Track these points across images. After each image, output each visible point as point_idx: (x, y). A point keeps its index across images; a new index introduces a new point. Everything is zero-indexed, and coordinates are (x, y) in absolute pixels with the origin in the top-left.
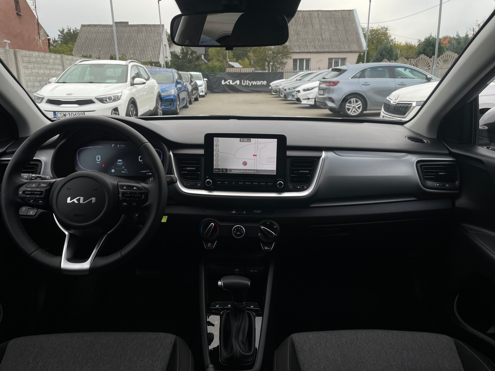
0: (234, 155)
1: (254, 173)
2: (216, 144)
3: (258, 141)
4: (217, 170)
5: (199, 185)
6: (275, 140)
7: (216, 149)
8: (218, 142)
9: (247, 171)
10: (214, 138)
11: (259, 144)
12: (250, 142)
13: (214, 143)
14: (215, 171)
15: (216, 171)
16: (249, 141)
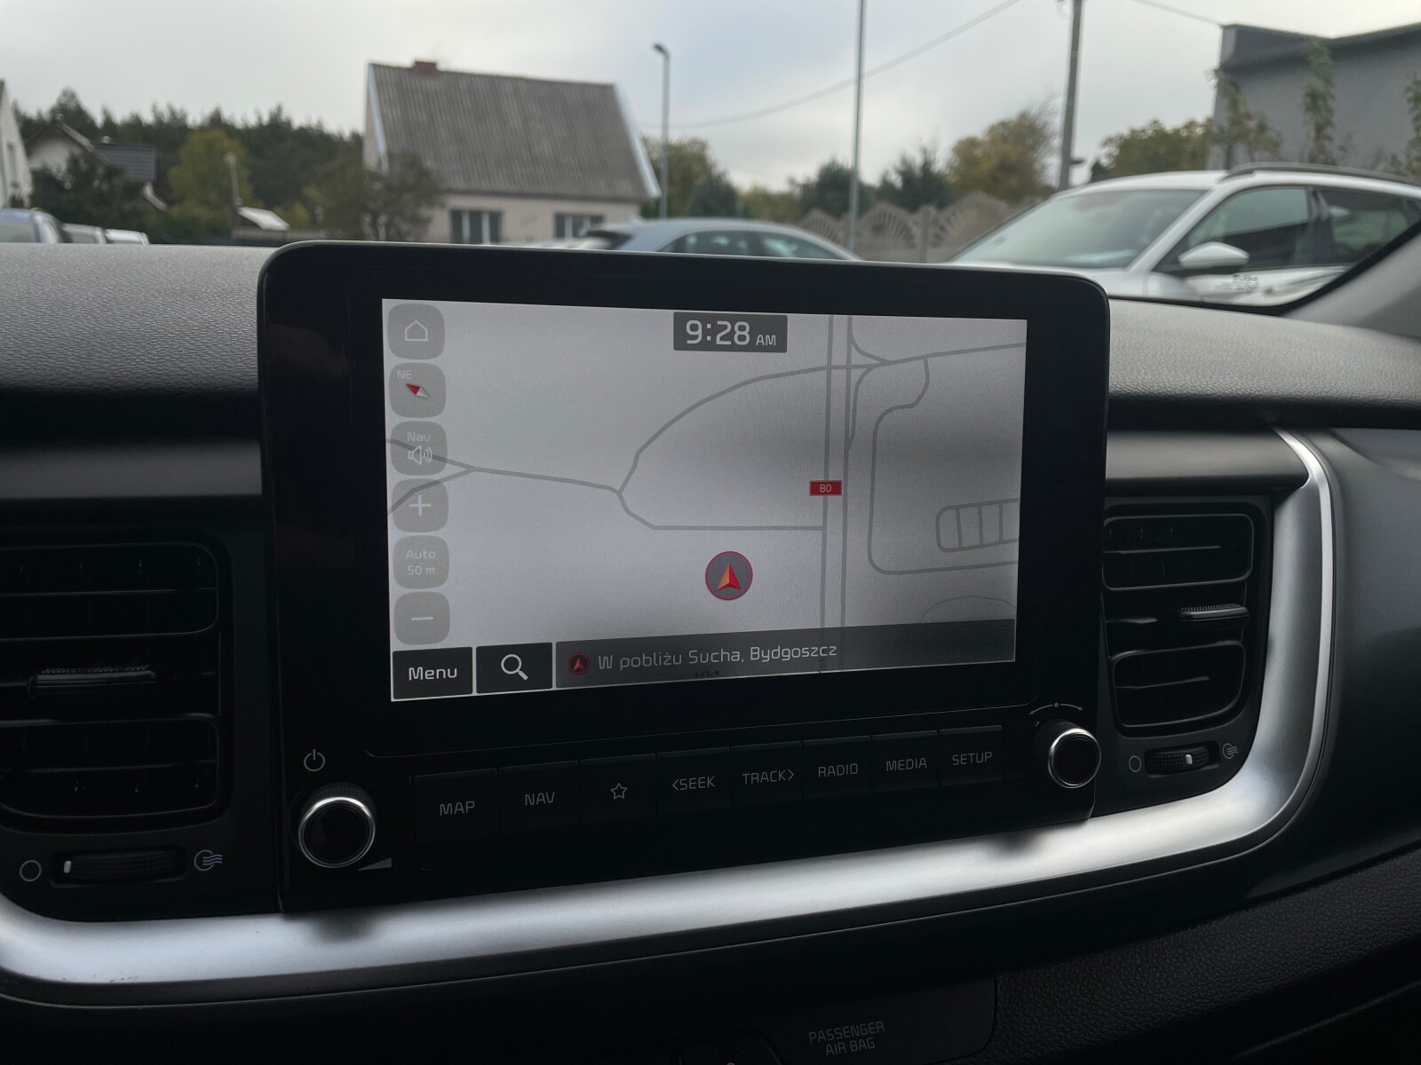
0: (619, 493)
1: (822, 661)
2: (406, 376)
3: (851, 340)
4: (429, 675)
5: (213, 860)
6: (1013, 331)
7: (411, 437)
8: (435, 354)
9: (755, 653)
10: (388, 305)
11: (869, 368)
12: (781, 347)
13: (390, 361)
14: (405, 686)
15: (422, 686)
16: (771, 340)
